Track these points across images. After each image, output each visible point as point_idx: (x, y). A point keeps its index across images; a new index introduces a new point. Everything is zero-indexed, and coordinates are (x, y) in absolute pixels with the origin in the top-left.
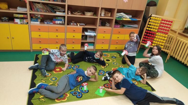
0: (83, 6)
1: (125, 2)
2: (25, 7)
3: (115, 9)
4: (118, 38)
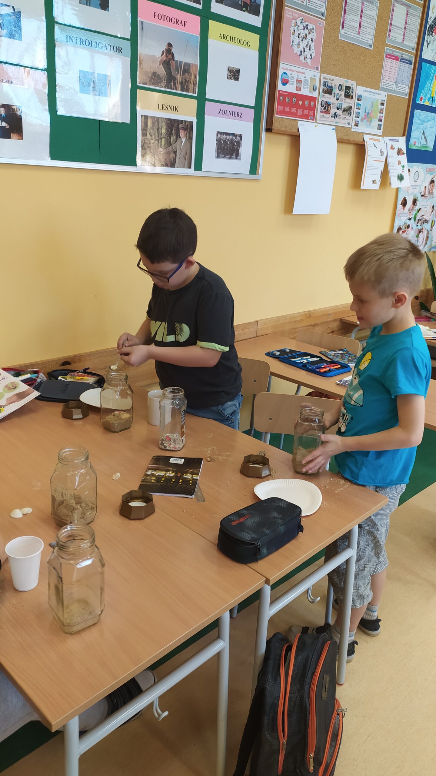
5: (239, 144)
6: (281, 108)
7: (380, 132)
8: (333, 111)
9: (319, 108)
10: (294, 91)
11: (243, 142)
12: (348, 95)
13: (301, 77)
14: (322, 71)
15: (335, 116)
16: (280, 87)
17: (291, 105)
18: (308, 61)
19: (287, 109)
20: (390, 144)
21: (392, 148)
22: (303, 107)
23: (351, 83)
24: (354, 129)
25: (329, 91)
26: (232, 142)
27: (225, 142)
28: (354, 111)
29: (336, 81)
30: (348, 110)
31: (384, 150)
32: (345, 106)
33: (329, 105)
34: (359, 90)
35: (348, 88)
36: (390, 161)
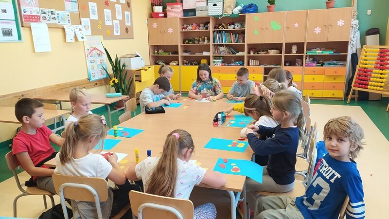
0: (263, 43)
1: (317, 33)
2: (209, 51)
3: (304, 43)
4: (313, 79)
5: (11, 32)
6: (25, 20)
7: (70, 24)
8: (48, 19)
9: (41, 19)
10: (29, 14)
11: (13, 31)
12: (52, 14)
13: (31, 10)
14: (40, 7)
15: (49, 20)
16: (23, 13)
17: (29, 18)
18: (33, 5)
19: (28, 20)
20: (75, 28)
21: (76, 28)
22: (35, 19)
23: (52, 10)
24: (58, 24)
25: (44, 13)
26: (8, 31)
27: (6, 31)
28: (57, 18)
29: (46, 10)
30: (54, 18)
31: (73, 29)
32: (52, 17)
33: (45, 17)
34: (56, 12)
35: (51, 12)
36: (77, 33)
